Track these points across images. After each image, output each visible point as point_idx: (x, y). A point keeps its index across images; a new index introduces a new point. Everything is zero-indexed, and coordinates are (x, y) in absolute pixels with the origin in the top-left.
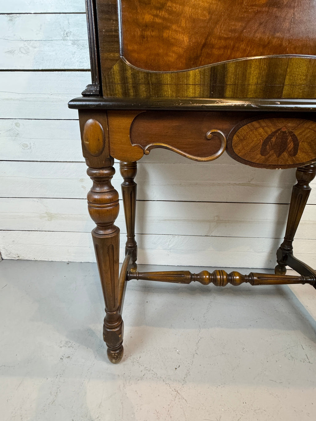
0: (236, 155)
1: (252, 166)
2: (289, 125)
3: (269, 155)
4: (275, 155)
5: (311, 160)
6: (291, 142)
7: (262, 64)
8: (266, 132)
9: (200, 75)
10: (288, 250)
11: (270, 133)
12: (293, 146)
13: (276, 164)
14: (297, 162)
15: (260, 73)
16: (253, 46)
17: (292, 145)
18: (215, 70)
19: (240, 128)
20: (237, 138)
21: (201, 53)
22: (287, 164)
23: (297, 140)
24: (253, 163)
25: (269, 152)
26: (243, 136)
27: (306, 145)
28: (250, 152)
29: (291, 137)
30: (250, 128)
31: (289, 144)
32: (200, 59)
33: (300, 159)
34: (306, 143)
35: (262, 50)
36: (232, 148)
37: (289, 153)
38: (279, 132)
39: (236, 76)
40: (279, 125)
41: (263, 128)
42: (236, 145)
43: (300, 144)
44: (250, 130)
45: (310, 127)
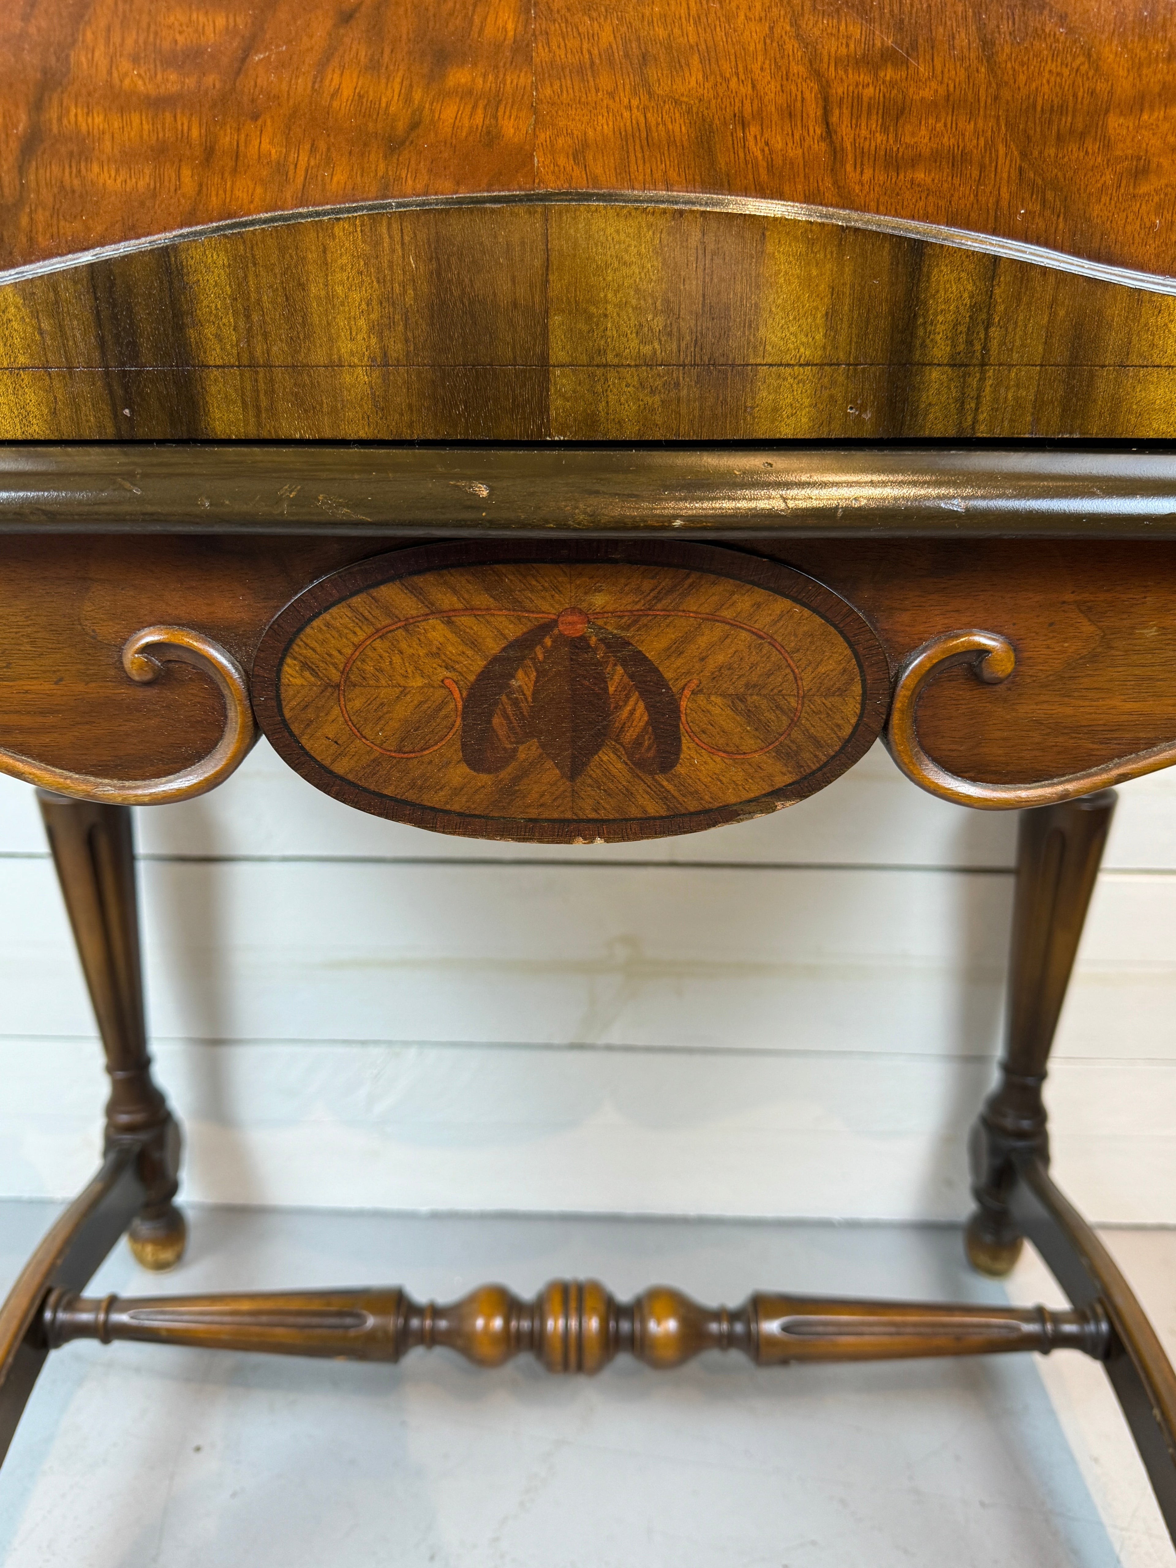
0: (322, 766)
1: (433, 829)
2: (599, 600)
3: (514, 764)
4: (549, 764)
5: (769, 789)
6: (628, 697)
7: (393, 251)
8: (474, 644)
9: (35, 314)
10: (1021, 1135)
11: (494, 647)
12: (646, 718)
13: (569, 815)
14: (692, 805)
15: (388, 300)
16: (322, 146)
17: (638, 714)
18: (113, 285)
19: (311, 620)
20: (307, 674)
21: (22, 185)
22: (634, 812)
23: (661, 682)
24: (433, 809)
25: (515, 750)
26: (335, 665)
27: (718, 707)
28: (400, 751)
29: (624, 666)
30: (372, 624)
31: (618, 708)
32: (24, 221)
33: (701, 787)
34: (719, 700)
35: (382, 166)
36: (292, 734)
37: (630, 756)
38: (548, 641)
39: (248, 317)
40: (539, 602)
41: (449, 623)
42: (310, 714)
43: (683, 704)
44: (370, 630)
45: (727, 614)
